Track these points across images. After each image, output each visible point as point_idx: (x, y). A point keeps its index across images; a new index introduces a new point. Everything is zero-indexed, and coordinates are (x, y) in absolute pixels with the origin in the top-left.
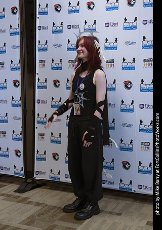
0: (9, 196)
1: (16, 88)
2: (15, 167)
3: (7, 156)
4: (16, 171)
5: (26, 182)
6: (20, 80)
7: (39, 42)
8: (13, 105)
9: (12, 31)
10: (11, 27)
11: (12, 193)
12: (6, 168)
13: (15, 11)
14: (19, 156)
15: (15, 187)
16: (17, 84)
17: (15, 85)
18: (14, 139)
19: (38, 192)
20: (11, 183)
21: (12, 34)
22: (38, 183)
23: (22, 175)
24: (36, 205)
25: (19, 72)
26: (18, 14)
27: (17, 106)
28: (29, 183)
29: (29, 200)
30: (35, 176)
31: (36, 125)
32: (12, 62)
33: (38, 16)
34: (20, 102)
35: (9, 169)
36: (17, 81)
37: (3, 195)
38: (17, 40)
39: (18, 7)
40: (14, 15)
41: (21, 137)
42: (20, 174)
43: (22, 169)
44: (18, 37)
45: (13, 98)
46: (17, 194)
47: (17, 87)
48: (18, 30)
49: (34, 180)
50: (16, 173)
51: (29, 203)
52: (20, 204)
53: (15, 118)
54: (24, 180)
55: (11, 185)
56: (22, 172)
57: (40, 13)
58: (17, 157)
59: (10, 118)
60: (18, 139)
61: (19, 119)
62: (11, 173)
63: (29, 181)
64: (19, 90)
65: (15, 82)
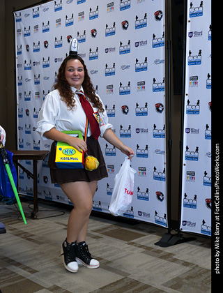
0: (149, 249)
1: (159, 114)
2: (156, 213)
3: (147, 199)
4: (158, 218)
5: (169, 233)
6: (164, 103)
7: (190, 53)
8: (155, 136)
9: (155, 41)
10: (154, 36)
11: (152, 245)
12: (145, 214)
13: (159, 16)
14: (161, 200)
15: (156, 238)
16: (161, 109)
17: (158, 110)
18: (155, 178)
19: (184, 248)
20: (151, 232)
21: (155, 46)
22: (184, 236)
23: (164, 224)
24: (183, 264)
25: (163, 93)
26: (163, 20)
27: (160, 136)
28: (173, 235)
29: (174, 257)
30: (181, 226)
31: (184, 161)
32: (154, 80)
33: (188, 19)
34: (164, 132)
35: (148, 215)
36: (161, 104)
37: (141, 246)
38: (161, 52)
39: (163, 10)
40: (158, 22)
41: (164, 175)
42: (162, 223)
43: (165, 217)
44: (162, 49)
45: (155, 127)
46: (159, 248)
47: (161, 112)
48: (163, 39)
49: (180, 231)
50: (157, 221)
51: (175, 260)
52: (163, 261)
53: (157, 151)
54: (167, 231)
55: (151, 235)
56: (165, 221)
57: (192, 15)
58: (159, 201)
59: (151, 152)
60: (160, 179)
61: (162, 153)
62: (152, 220)
63: (173, 232)
64: (162, 116)
65: (158, 106)
